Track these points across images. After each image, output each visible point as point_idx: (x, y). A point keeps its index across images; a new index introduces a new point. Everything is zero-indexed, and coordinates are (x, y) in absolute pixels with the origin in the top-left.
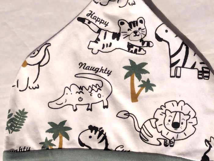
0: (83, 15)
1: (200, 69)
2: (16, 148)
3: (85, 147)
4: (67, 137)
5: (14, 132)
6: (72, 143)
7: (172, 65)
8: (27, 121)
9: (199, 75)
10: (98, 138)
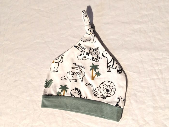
0: (76, 45)
1: (118, 70)
2: (47, 94)
3: (73, 96)
4: (67, 92)
5: (47, 88)
6: (68, 94)
7: (108, 67)
8: (53, 84)
9: (117, 71)
10: (78, 93)
